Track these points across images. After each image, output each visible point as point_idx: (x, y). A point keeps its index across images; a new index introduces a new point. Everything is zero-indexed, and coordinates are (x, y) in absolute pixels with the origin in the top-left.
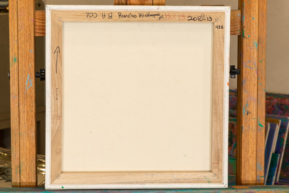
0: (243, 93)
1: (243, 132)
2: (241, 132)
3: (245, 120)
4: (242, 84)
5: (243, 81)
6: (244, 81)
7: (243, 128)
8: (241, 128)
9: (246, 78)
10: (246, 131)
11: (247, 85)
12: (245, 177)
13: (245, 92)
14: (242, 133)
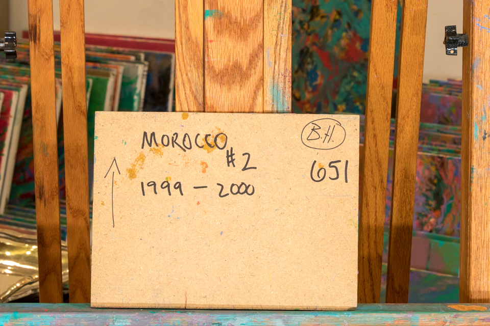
0: (475, 89)
1: (474, 180)
2: (470, 180)
3: (479, 152)
4: (472, 68)
5: (475, 63)
6: (476, 61)
7: (474, 170)
8: (469, 170)
9: (482, 56)
10: (480, 178)
11: (484, 71)
12: (478, 283)
13: (479, 86)
14: (471, 182)
